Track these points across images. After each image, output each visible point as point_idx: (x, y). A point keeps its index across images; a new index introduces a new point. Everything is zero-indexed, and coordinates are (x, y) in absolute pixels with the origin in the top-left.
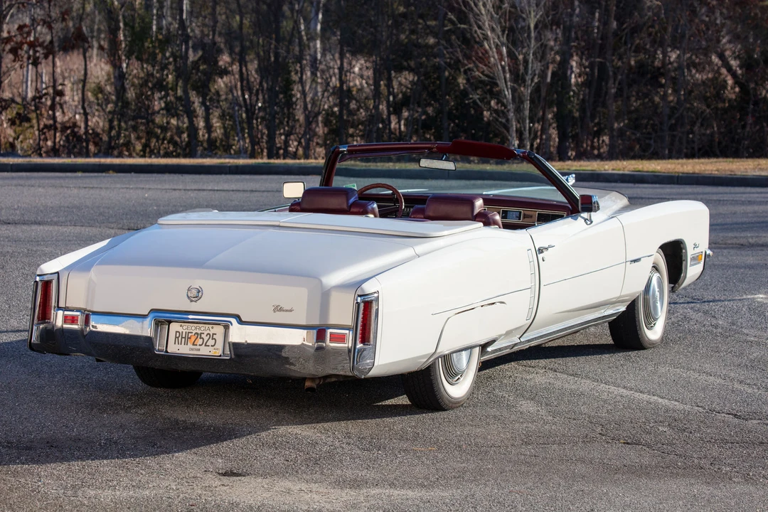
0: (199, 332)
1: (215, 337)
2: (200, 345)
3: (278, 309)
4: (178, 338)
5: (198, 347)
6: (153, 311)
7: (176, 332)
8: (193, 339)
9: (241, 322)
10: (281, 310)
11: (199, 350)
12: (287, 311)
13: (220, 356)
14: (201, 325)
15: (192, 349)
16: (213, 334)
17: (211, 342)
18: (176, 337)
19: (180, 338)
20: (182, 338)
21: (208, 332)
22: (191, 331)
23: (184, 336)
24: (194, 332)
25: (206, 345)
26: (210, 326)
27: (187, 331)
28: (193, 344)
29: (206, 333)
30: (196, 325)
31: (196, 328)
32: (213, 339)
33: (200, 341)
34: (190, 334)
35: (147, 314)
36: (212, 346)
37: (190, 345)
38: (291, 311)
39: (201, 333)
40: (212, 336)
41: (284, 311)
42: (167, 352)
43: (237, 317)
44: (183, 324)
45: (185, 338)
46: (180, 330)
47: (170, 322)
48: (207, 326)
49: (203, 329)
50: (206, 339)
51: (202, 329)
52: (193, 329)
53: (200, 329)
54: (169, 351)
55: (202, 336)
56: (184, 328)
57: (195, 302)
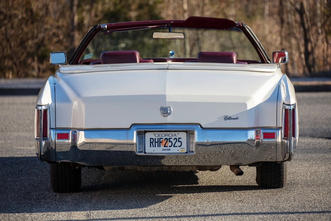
0: (168, 138)
1: (180, 140)
2: (170, 146)
3: (228, 118)
4: (152, 143)
5: (168, 148)
6: (133, 125)
7: (151, 139)
8: (164, 143)
9: (202, 128)
10: (230, 118)
11: (170, 150)
12: (234, 119)
13: (186, 153)
14: (169, 133)
15: (164, 150)
16: (179, 138)
17: (178, 144)
18: (151, 142)
19: (154, 143)
20: (155, 142)
21: (175, 137)
22: (162, 137)
23: (157, 141)
24: (164, 138)
25: (174, 146)
26: (176, 133)
27: (159, 138)
28: (165, 146)
29: (173, 138)
30: (165, 133)
31: (165, 135)
32: (179, 142)
33: (170, 144)
34: (161, 140)
35: (129, 127)
36: (179, 146)
37: (162, 147)
38: (237, 119)
39: (170, 139)
40: (178, 140)
41: (232, 119)
42: (145, 153)
43: (199, 125)
44: (155, 133)
45: (158, 142)
46: (154, 137)
47: (145, 132)
48: (174, 133)
50: (174, 142)
51: (170, 135)
52: (163, 136)
53: (168, 135)
54: (146, 152)
55: (171, 140)
56: (157, 135)
57: (166, 116)
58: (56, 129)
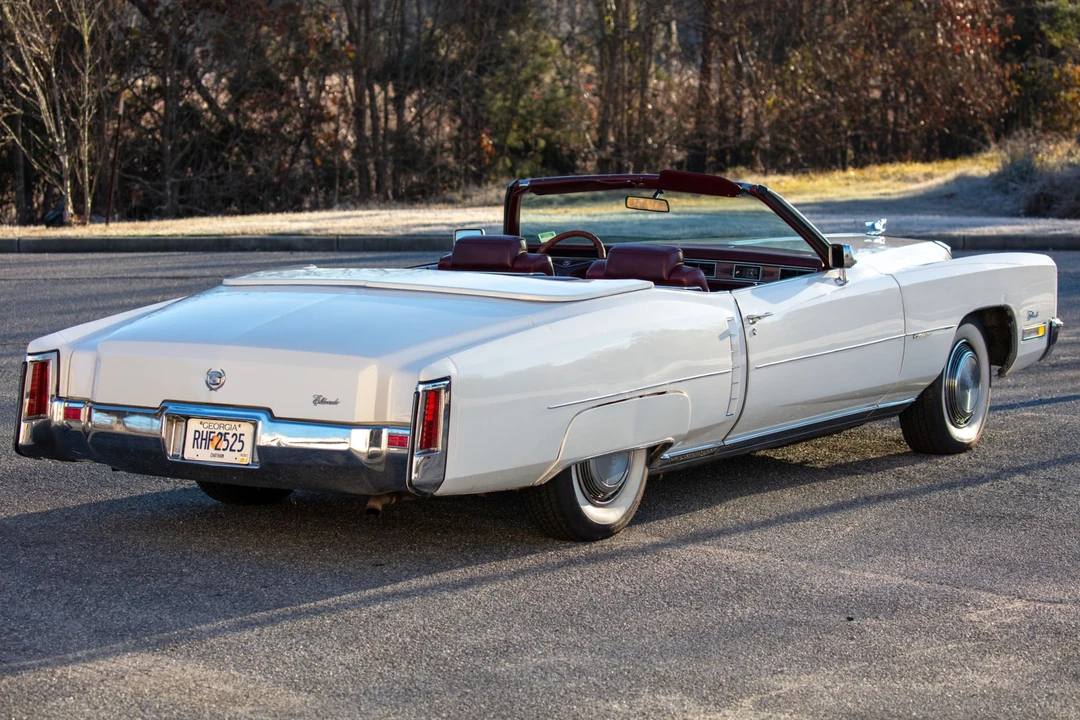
0: (223, 432)
1: (242, 438)
2: (224, 449)
3: (320, 400)
5: (221, 452)
7: (195, 431)
8: (216, 441)
9: (273, 418)
10: (323, 402)
11: (223, 456)
12: (330, 403)
13: (248, 465)
14: (225, 422)
15: (214, 455)
16: (241, 435)
17: (238, 446)
18: (195, 439)
19: (200, 440)
20: (202, 439)
21: (234, 431)
22: (214, 430)
23: (204, 437)
24: (217, 432)
25: (231, 450)
26: (237, 424)
27: (209, 430)
28: (216, 449)
29: (232, 433)
30: (219, 422)
31: (219, 427)
32: (239, 441)
33: (224, 445)
34: (212, 435)
35: (158, 406)
36: (239, 451)
37: (212, 450)
38: (336, 403)
39: (226, 434)
40: (239, 438)
41: (327, 403)
42: (183, 458)
43: (268, 411)
44: (204, 421)
45: (206, 439)
46: (200, 428)
47: (188, 418)
48: (233, 423)
49: (229, 427)
50: (231, 440)
51: (227, 427)
52: (216, 427)
53: (224, 427)
54: (186, 457)
55: (228, 437)
56: (206, 425)
57: (215, 390)
58: (68, 400)
